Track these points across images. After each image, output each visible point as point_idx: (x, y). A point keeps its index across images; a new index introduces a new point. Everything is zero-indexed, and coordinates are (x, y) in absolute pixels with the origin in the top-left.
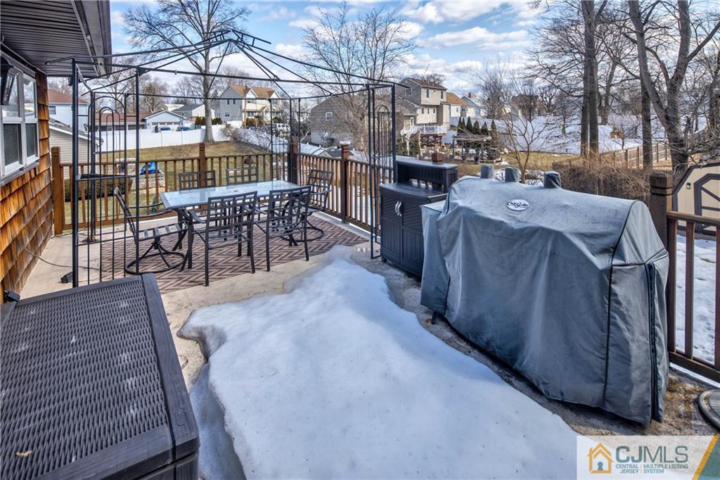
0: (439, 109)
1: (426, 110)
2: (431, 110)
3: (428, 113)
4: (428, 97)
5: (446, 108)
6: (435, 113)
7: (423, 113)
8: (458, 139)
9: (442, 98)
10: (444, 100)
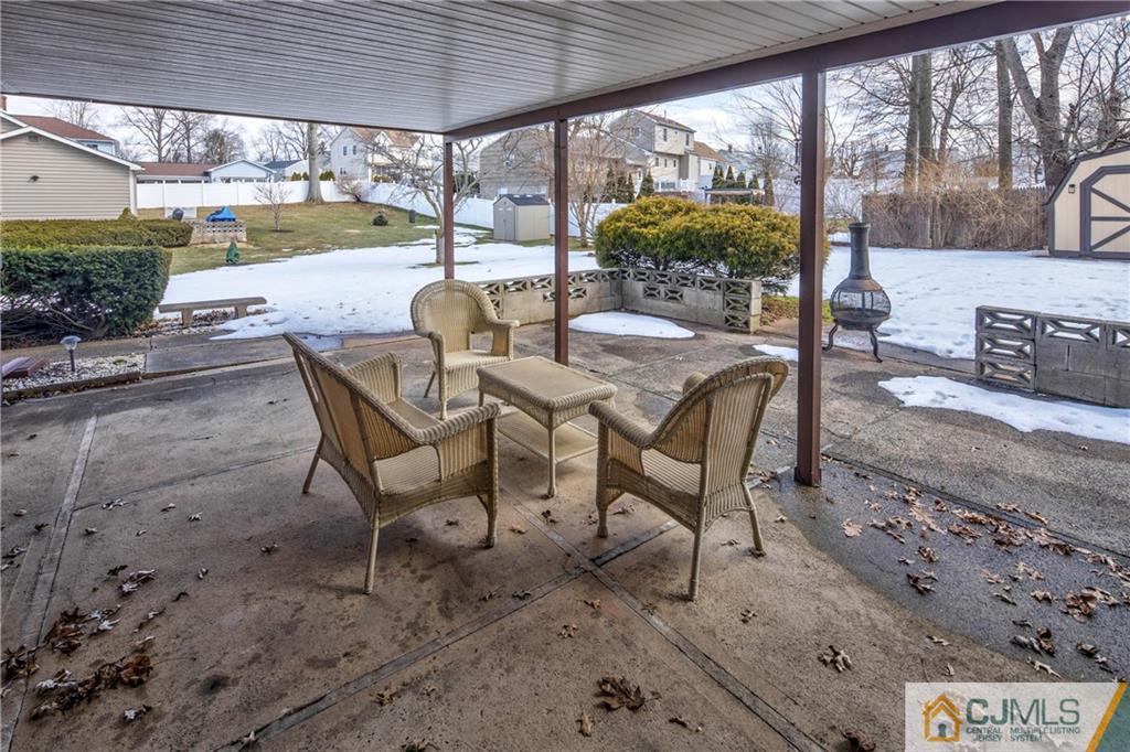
0: (682, 160)
1: (661, 160)
2: (670, 162)
3: (666, 165)
4: (665, 140)
5: (692, 159)
6: (677, 168)
7: (657, 164)
8: (713, 192)
9: (687, 144)
10: (691, 147)
